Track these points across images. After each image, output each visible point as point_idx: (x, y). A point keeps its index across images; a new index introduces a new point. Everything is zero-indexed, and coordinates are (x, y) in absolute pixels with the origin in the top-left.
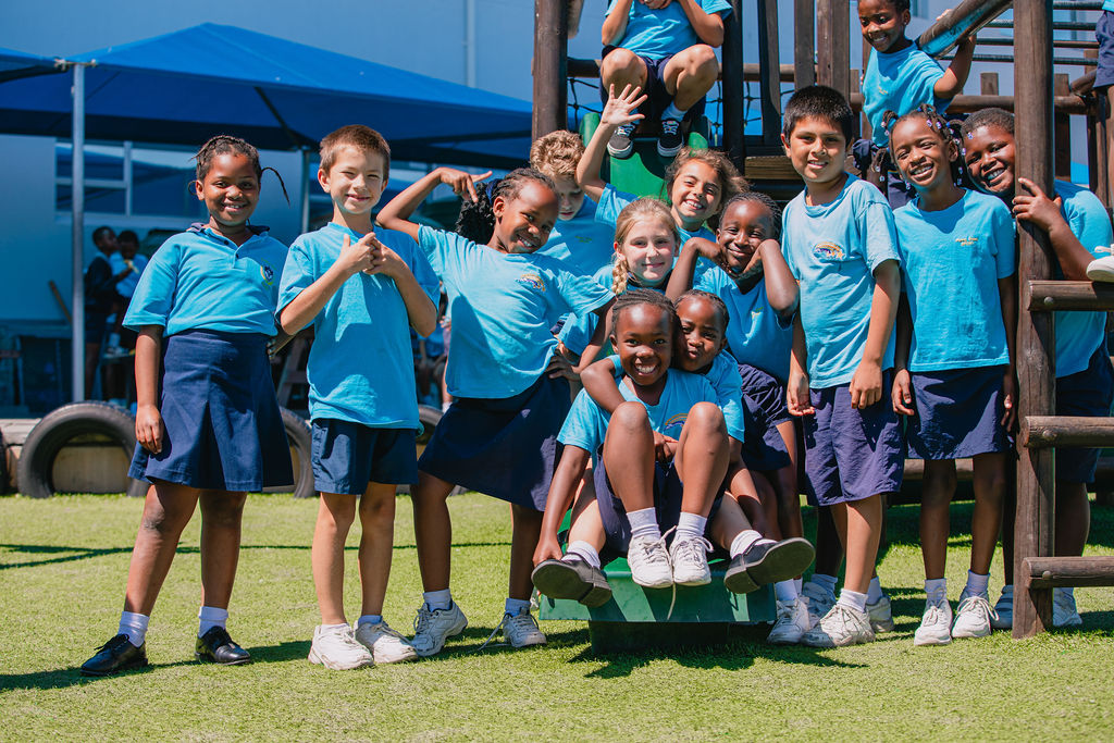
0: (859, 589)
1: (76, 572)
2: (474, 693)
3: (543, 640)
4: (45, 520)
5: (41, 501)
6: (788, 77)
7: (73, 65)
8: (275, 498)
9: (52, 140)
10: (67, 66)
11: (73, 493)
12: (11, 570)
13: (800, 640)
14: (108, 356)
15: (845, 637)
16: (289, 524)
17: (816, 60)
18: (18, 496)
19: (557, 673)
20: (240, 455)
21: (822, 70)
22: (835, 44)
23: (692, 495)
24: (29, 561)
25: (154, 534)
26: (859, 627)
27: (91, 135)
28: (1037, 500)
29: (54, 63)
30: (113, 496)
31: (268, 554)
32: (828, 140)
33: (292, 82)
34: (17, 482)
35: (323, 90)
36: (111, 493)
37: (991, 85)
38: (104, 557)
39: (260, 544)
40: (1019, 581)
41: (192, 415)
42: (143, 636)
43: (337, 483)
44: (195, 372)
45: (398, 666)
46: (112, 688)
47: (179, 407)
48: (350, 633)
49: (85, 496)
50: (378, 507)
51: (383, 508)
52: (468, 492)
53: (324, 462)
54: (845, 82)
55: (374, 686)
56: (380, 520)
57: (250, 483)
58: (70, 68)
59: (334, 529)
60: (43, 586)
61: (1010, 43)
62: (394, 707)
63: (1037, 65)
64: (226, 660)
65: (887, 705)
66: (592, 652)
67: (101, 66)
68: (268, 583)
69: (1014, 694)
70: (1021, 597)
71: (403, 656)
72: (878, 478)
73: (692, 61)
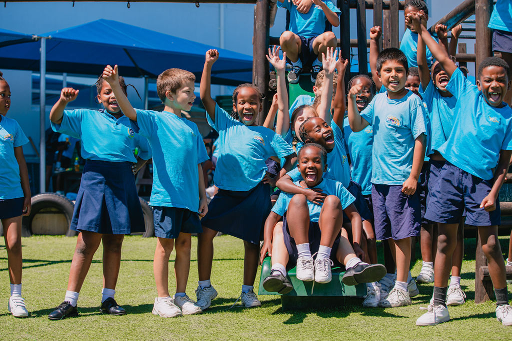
0: (403, 280)
1: (44, 271)
2: (229, 329)
3: (260, 304)
4: (29, 247)
5: (27, 238)
7: (41, 38)
8: (134, 237)
9: (31, 72)
10: (38, 39)
11: (41, 235)
13: (377, 305)
14: (56, 172)
15: (399, 303)
16: (141, 250)
19: (267, 319)
20: (120, 217)
21: (385, 42)
22: (392, 30)
23: (325, 237)
25: (81, 255)
26: (405, 298)
27: (49, 70)
29: (32, 37)
30: (59, 236)
31: (131, 263)
32: (398, 70)
33: (141, 46)
35: (154, 50)
36: (58, 235)
37: (463, 49)
38: (56, 264)
39: (128, 259)
40: (478, 277)
41: (97, 200)
42: (76, 302)
43: (167, 233)
44: (98, 180)
45: (193, 316)
46: (62, 326)
47: (91, 196)
48: (171, 301)
49: (46, 236)
50: (183, 243)
51: (186, 243)
52: (223, 234)
53: (161, 224)
55: (182, 325)
56: (185, 249)
57: (125, 230)
58: (39, 39)
59: (164, 254)
60: (29, 278)
61: (474, 30)
62: (193, 335)
63: (486, 41)
64: (114, 313)
65: (418, 334)
66: (283, 310)
67: (53, 39)
68: (132, 277)
69: (477, 329)
70: (479, 285)
71: (196, 311)
72: (409, 230)
73: (325, 40)
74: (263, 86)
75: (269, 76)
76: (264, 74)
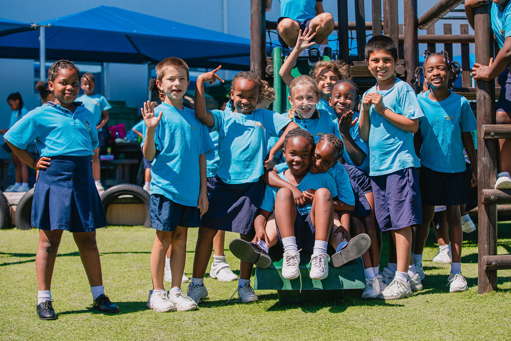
2: (223, 326)
3: (257, 299)
4: (27, 240)
5: (26, 231)
6: (370, 28)
7: (40, 27)
8: (135, 228)
9: (32, 61)
10: (37, 27)
12: (10, 266)
13: (377, 297)
15: (399, 295)
16: (140, 241)
17: (382, 20)
18: (15, 229)
19: (263, 315)
21: (385, 24)
22: (391, 12)
24: (18, 261)
26: (405, 290)
27: (48, 58)
28: (489, 228)
29: (31, 26)
31: (130, 256)
32: (386, 60)
33: (142, 32)
34: (14, 223)
35: (156, 36)
37: (465, 30)
39: (127, 251)
40: (481, 267)
41: (65, 197)
43: (164, 226)
44: (65, 176)
45: (187, 312)
46: (53, 326)
50: (179, 235)
51: (181, 236)
53: (158, 216)
54: (396, 31)
55: (176, 323)
56: (180, 242)
58: (38, 28)
59: (162, 248)
60: (24, 274)
62: (185, 334)
63: (485, 23)
65: (418, 330)
66: (280, 304)
67: (53, 27)
68: (129, 271)
69: (479, 323)
70: (482, 275)
71: (190, 308)
72: (409, 218)
73: (322, 21)
74: (260, 72)
75: (266, 62)
76: (260, 60)
